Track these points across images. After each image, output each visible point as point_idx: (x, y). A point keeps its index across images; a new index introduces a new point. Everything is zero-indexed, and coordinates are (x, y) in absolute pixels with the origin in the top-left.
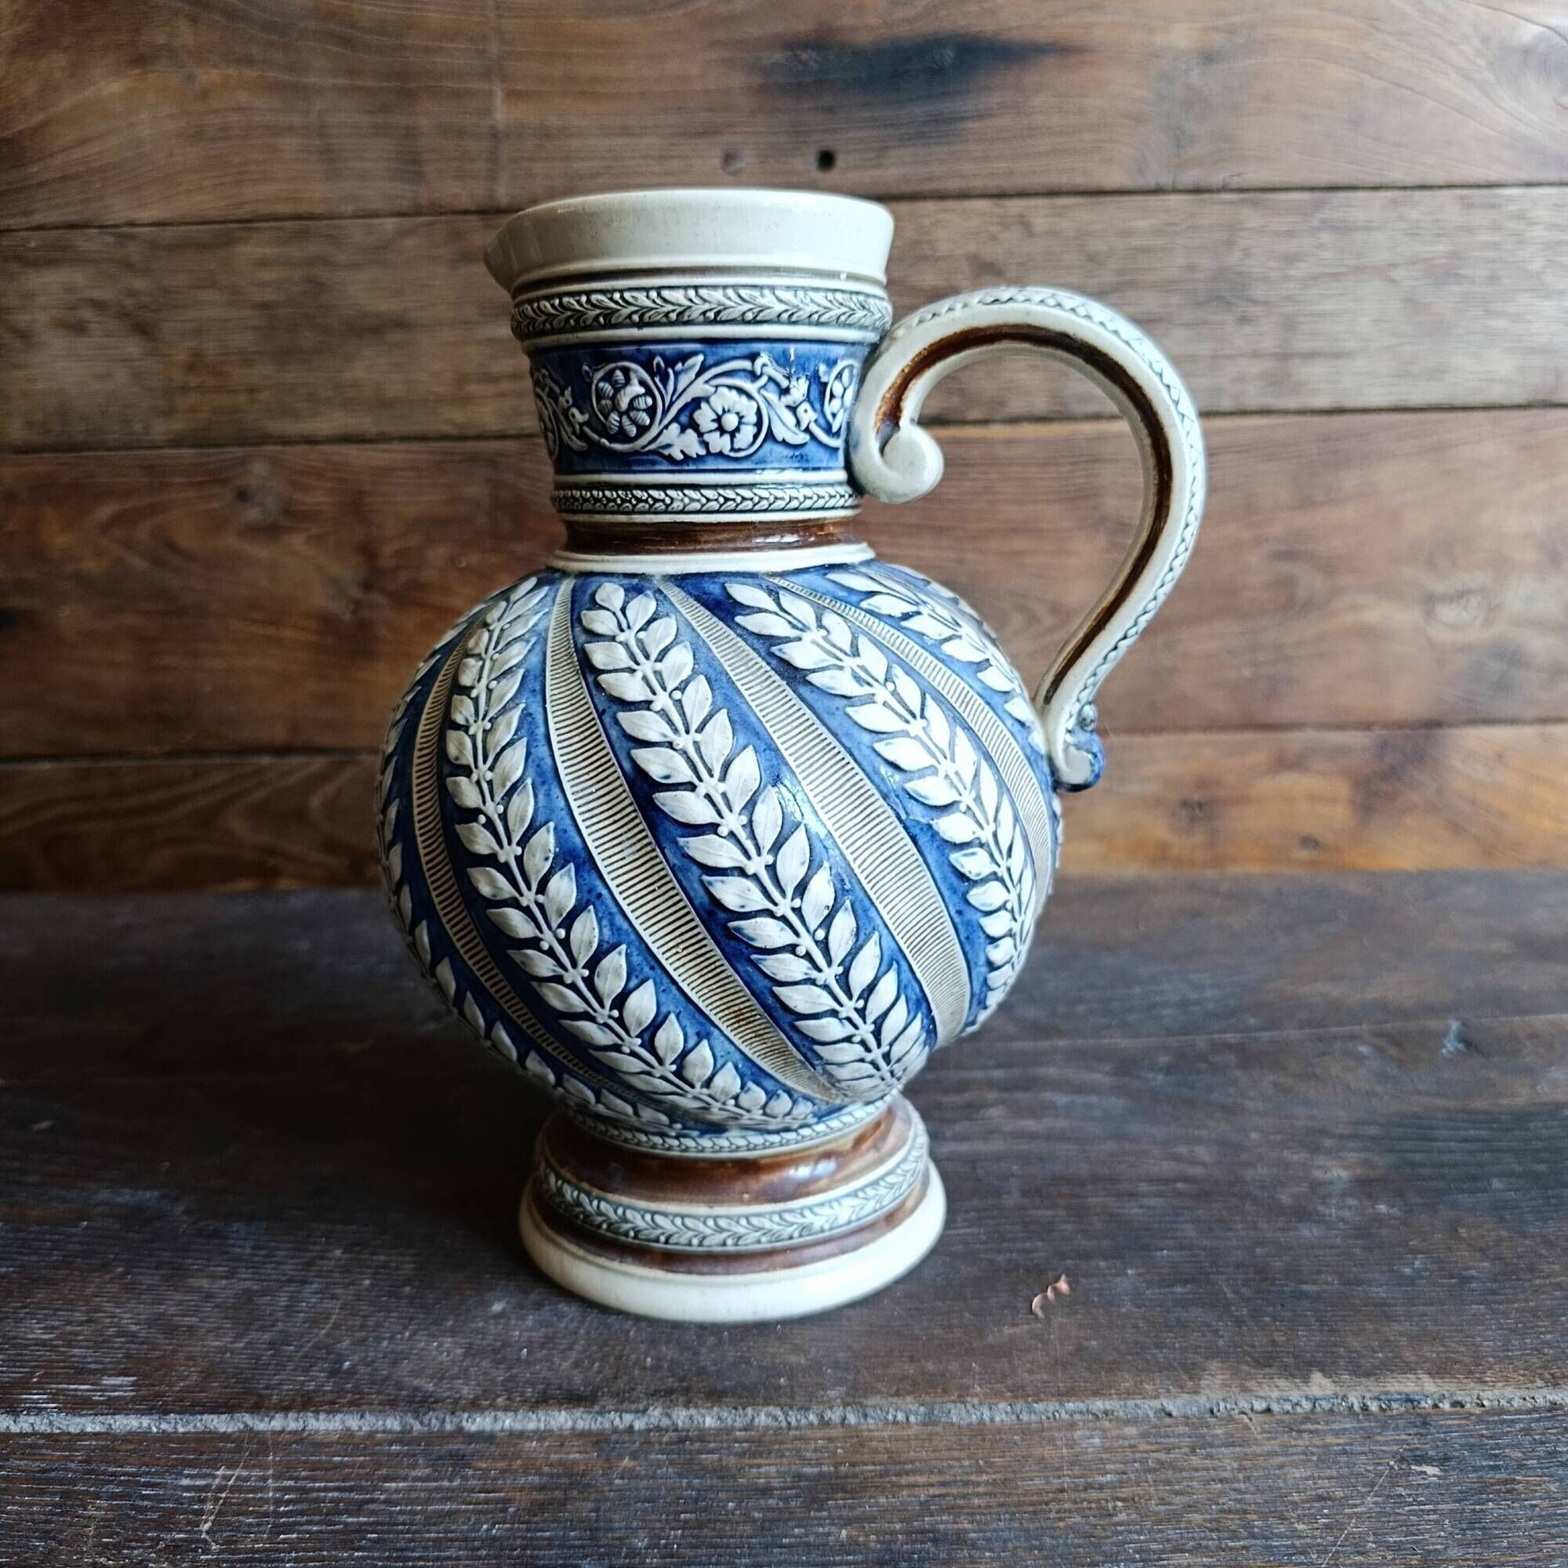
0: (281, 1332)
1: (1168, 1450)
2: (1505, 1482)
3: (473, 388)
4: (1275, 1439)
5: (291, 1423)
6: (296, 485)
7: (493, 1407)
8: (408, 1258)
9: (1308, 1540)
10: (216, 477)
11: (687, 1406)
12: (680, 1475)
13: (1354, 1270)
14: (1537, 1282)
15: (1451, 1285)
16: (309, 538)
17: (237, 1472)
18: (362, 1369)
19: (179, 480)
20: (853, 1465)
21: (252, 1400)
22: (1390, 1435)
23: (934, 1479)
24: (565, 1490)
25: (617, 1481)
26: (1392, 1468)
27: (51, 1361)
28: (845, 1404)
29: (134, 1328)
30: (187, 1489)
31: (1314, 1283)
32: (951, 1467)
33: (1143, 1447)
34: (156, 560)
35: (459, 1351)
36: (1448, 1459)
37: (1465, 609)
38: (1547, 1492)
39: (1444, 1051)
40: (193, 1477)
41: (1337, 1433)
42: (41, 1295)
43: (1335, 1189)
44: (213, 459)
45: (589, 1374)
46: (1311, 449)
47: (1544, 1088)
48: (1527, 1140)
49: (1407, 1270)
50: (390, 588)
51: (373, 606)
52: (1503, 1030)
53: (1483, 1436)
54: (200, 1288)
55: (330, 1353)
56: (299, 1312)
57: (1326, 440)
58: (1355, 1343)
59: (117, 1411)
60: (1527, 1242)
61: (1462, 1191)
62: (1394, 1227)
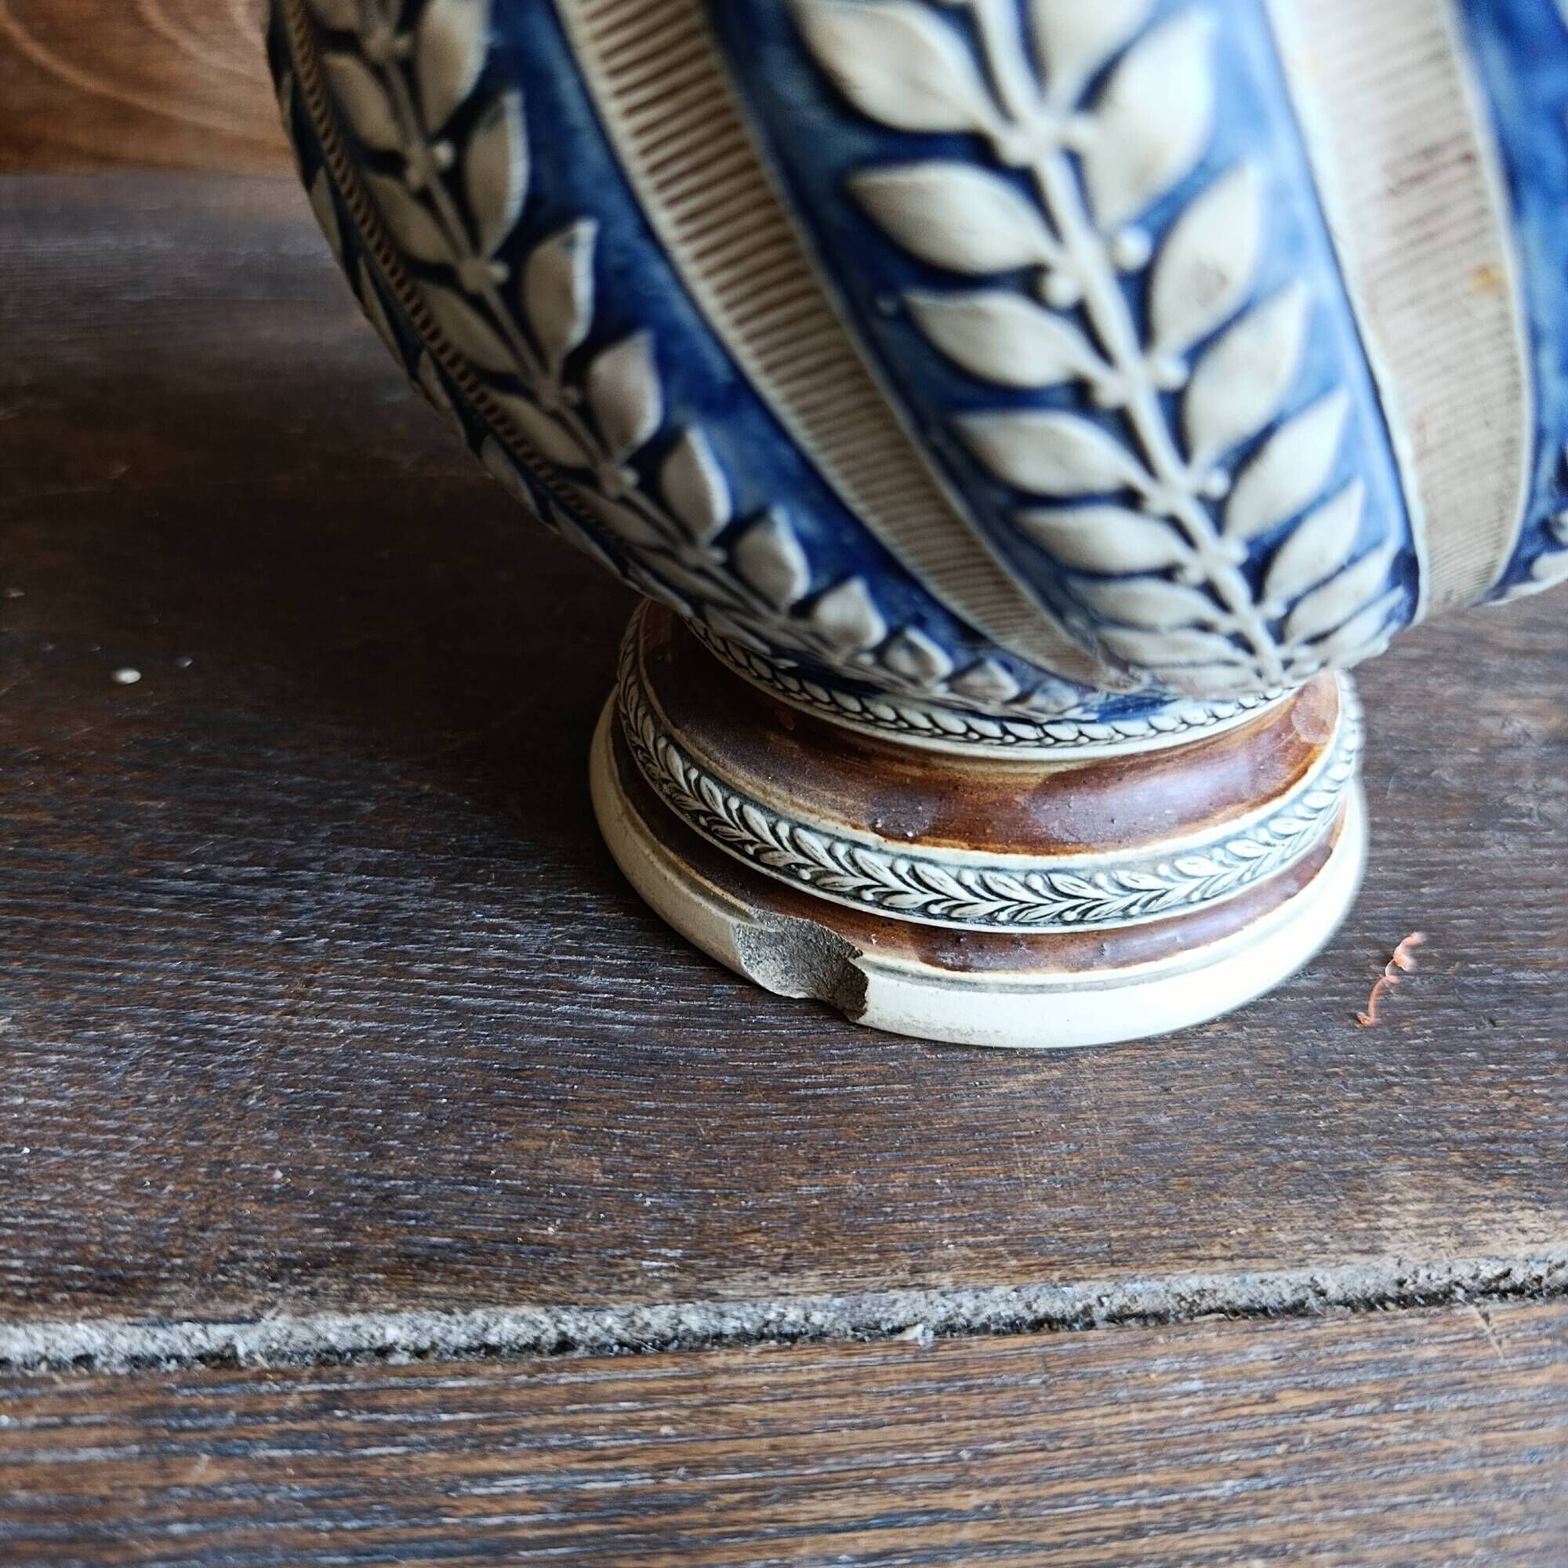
1: (1339, 1407)
4: (1540, 1368)
11: (346, 1306)
12: (316, 1508)
20: (694, 1470)
23: (872, 1505)
25: (177, 1529)
28: (684, 1296)
31: (1535, 965)
32: (903, 1470)
33: (1292, 1400)
43: (1529, 753)
45: (150, 1215)
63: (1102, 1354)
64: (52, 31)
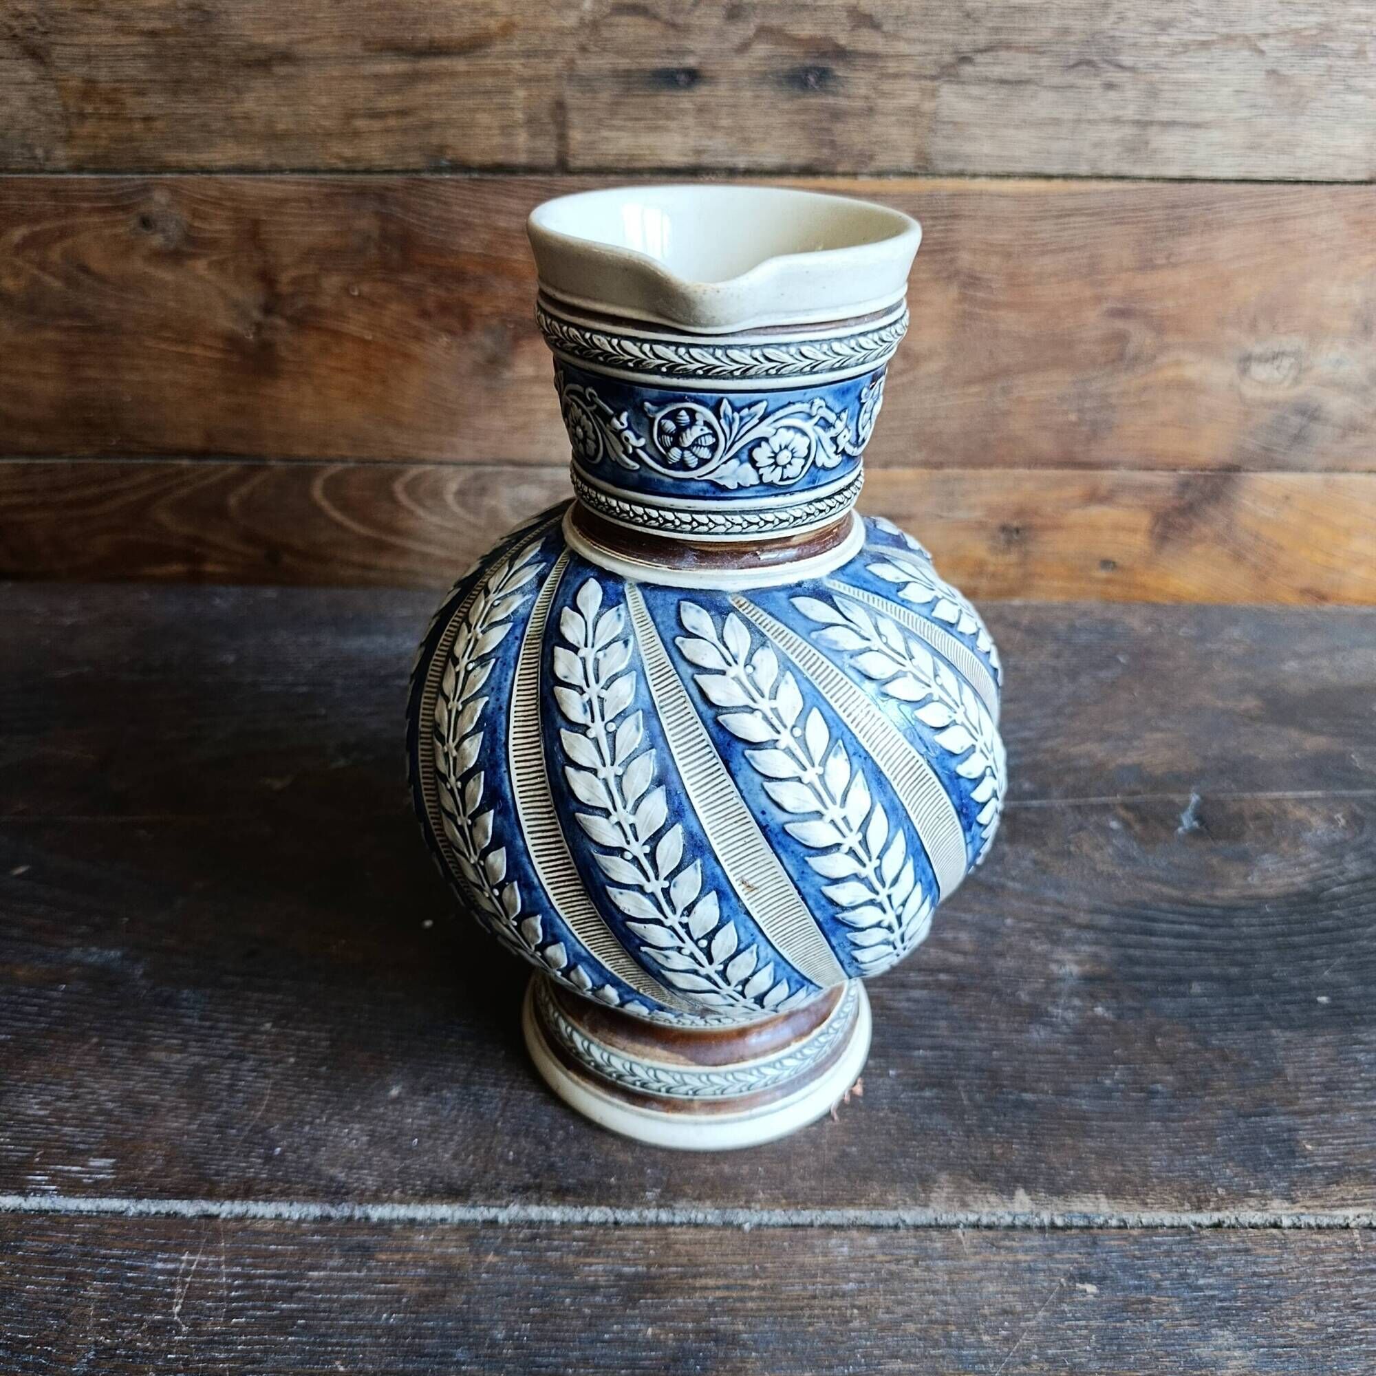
0: (225, 1113)
1: (898, 1261)
2: (1142, 1302)
3: (360, 123)
4: (980, 1253)
5: (238, 1208)
6: (195, 214)
7: (391, 1200)
8: (323, 1035)
9: (989, 1351)
10: (119, 204)
11: (538, 1204)
12: (531, 1271)
13: (1066, 1078)
14: (1207, 1099)
15: (1139, 1100)
16: (210, 264)
17: (198, 1258)
18: (290, 1156)
19: (85, 205)
20: (661, 1266)
21: (206, 1187)
22: (1065, 1255)
23: (721, 1282)
24: (445, 1283)
25: (484, 1275)
26: (1062, 1285)
27: (49, 1140)
28: (660, 1206)
29: (110, 1105)
30: (161, 1272)
31: (1034, 1091)
32: (734, 1270)
33: (880, 1258)
34: (69, 281)
35: (365, 1139)
36: (1105, 1278)
37: (1278, 368)
38: (1172, 1312)
39: (1180, 830)
40: (165, 1261)
41: (1027, 1251)
42: (34, 1067)
43: (1065, 987)
44: (112, 186)
45: (465, 1167)
46: (1158, 214)
47: (1254, 879)
48: (1229, 938)
49: (1108, 1082)
50: (289, 312)
51: (274, 328)
52: (1233, 808)
53: (1134, 1256)
54: (159, 1062)
55: (264, 1138)
56: (239, 1091)
57: (1174, 207)
58: (1053, 1158)
59: (104, 1195)
60: (1208, 1055)
61: (1167, 994)
62: (1105, 1033)
63: (812, 1237)
64: (345, 506)
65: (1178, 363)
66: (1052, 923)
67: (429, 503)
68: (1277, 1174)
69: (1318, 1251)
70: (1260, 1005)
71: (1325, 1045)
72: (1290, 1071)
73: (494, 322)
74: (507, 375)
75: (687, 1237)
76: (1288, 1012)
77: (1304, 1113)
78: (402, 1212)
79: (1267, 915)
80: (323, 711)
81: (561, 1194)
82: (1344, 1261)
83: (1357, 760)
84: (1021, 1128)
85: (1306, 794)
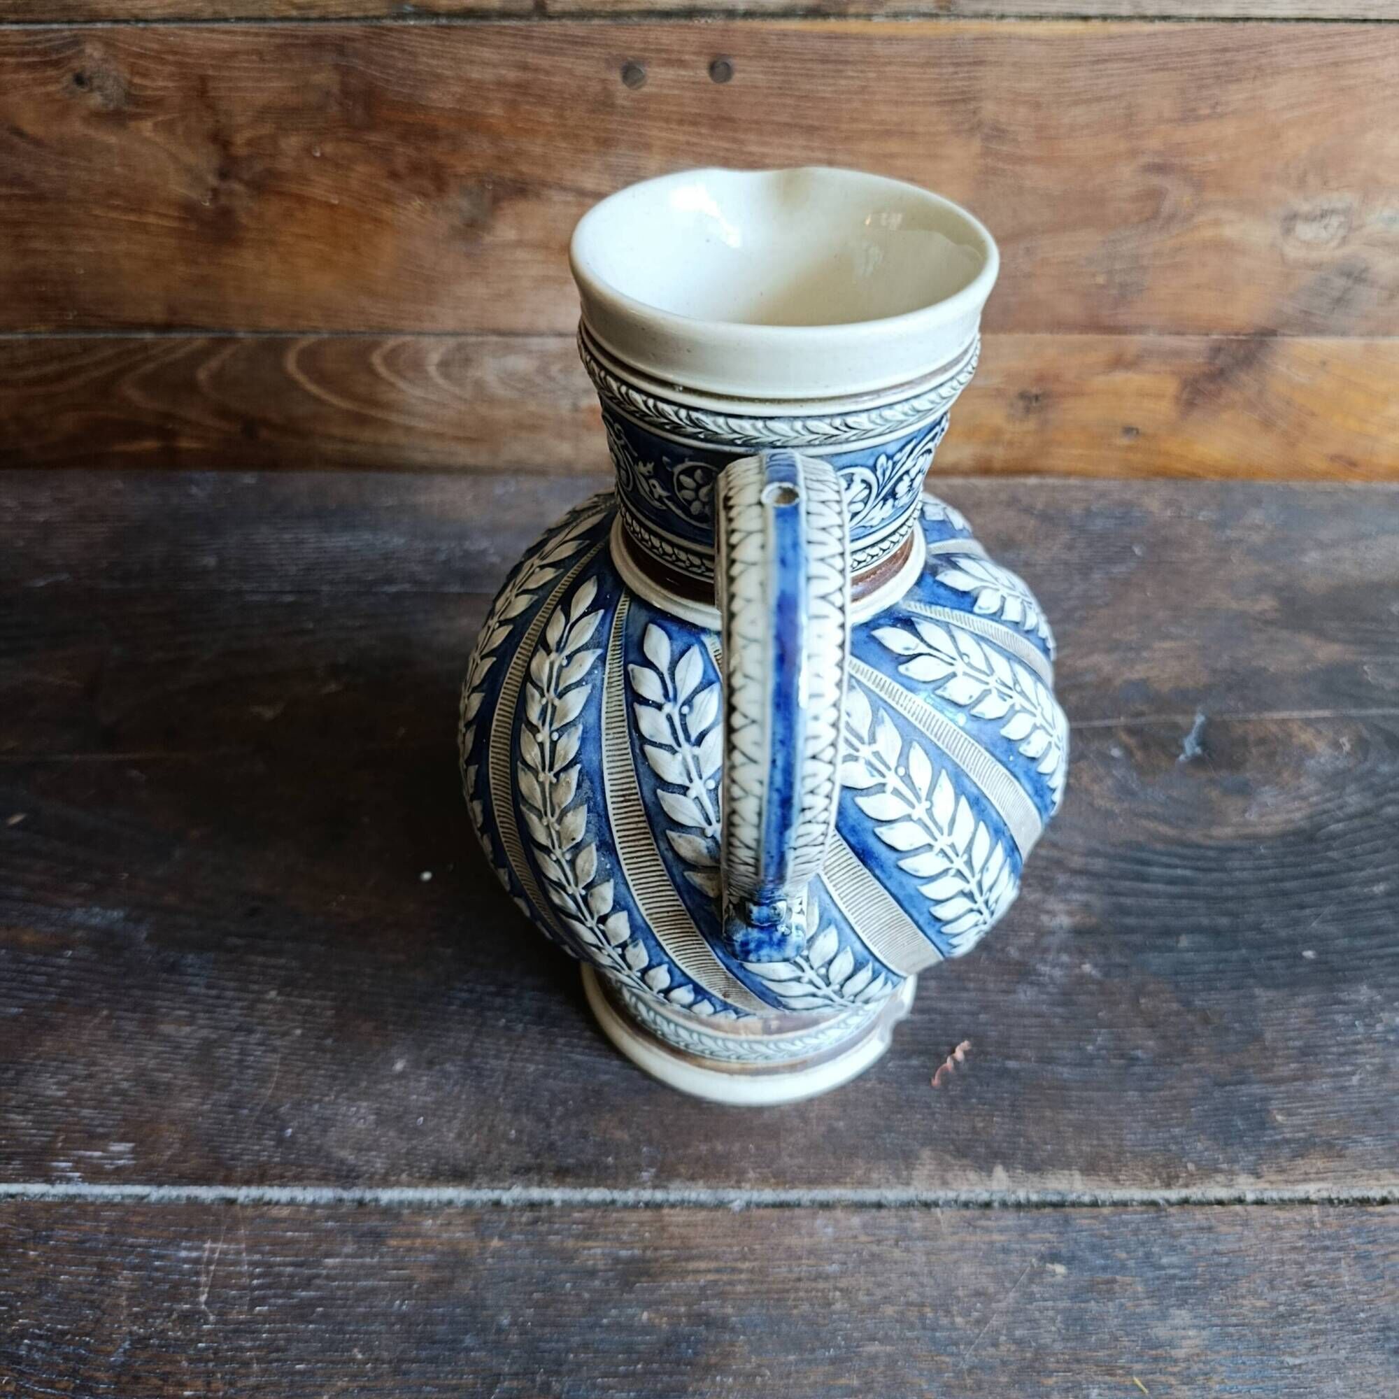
0: (236, 1092)
1: (879, 1242)
2: (1107, 1282)
4: (957, 1233)
5: (254, 1192)
6: (134, 70)
7: (398, 1184)
8: (328, 1003)
9: (961, 1332)
10: (47, 59)
11: (540, 1185)
12: (534, 1255)
13: (1050, 1044)
14: (1185, 1066)
15: (1120, 1067)
16: (156, 125)
17: (219, 1246)
18: (302, 1138)
20: (656, 1249)
21: (222, 1173)
22: (1038, 1235)
23: (713, 1265)
24: (453, 1268)
25: (490, 1260)
26: (1032, 1266)
27: (69, 1124)
28: (655, 1187)
29: (125, 1085)
30: (186, 1260)
31: (1017, 1058)
32: (724, 1253)
33: (863, 1238)
34: (2, 144)
35: (372, 1117)
36: (1074, 1258)
37: (1325, 228)
38: (1135, 1292)
39: (1182, 757)
40: (189, 1249)
41: (1002, 1231)
42: (49, 1044)
43: (1054, 941)
44: (39, 38)
45: (469, 1147)
46: (1205, 59)
47: (1252, 816)
48: (1222, 884)
49: (1090, 1048)
50: (246, 176)
51: (231, 193)
52: (1239, 731)
53: (1103, 1235)
54: (169, 1036)
55: (275, 1118)
56: (248, 1067)
57: (1225, 50)
58: (1033, 1132)
59: (127, 1182)
60: (1190, 1018)
61: (1154, 948)
62: (1092, 994)
63: (799, 1218)
64: (322, 378)
65: (1217, 223)
66: (1046, 869)
67: (410, 374)
68: (1245, 1146)
69: (1278, 1228)
70: (1246, 961)
71: (1305, 1006)
72: (1268, 1036)
73: (471, 182)
74: (488, 239)
75: (680, 1219)
76: (1271, 968)
77: (1278, 1081)
78: (410, 1194)
79: (1262, 857)
80: (311, 626)
81: (562, 1175)
82: (1301, 1237)
83: (1370, 672)
84: (1003, 1099)
85: (1314, 714)
